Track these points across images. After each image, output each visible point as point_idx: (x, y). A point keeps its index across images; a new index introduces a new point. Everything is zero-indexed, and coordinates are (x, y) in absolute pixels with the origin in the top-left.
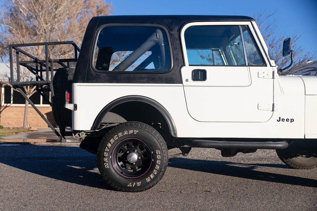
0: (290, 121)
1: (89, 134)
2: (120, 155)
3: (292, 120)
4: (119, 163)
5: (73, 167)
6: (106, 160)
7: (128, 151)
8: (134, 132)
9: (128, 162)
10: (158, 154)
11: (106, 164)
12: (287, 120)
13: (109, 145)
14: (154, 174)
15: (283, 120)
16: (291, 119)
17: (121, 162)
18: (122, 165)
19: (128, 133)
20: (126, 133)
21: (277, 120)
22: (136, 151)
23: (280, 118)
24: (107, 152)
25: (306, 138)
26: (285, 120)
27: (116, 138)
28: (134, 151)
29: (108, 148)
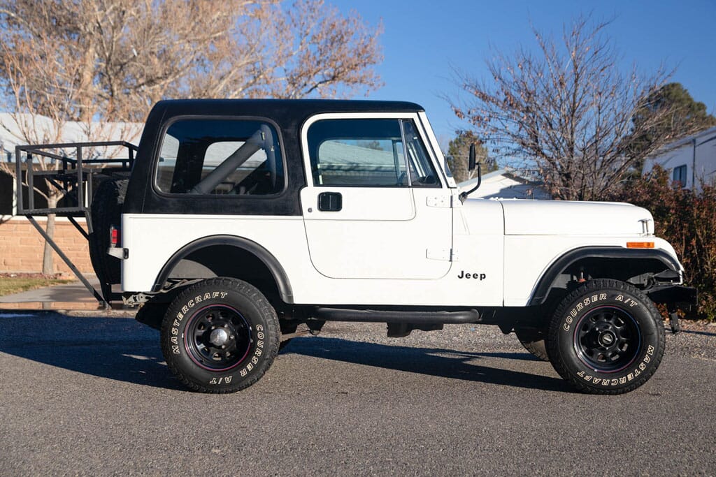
0: (479, 277)
1: (151, 297)
2: (200, 332)
3: (483, 276)
4: (198, 347)
5: (134, 357)
6: (175, 340)
7: (213, 325)
8: (220, 295)
9: (212, 345)
10: (260, 331)
11: (174, 348)
12: (475, 276)
13: (180, 316)
14: (253, 364)
15: (468, 276)
16: (481, 275)
17: (202, 345)
18: (203, 350)
19: (211, 296)
20: (207, 297)
21: (459, 276)
22: (226, 326)
23: (463, 272)
24: (176, 327)
25: (505, 305)
26: (472, 277)
27: (191, 304)
28: (223, 326)
29: (178, 321)
